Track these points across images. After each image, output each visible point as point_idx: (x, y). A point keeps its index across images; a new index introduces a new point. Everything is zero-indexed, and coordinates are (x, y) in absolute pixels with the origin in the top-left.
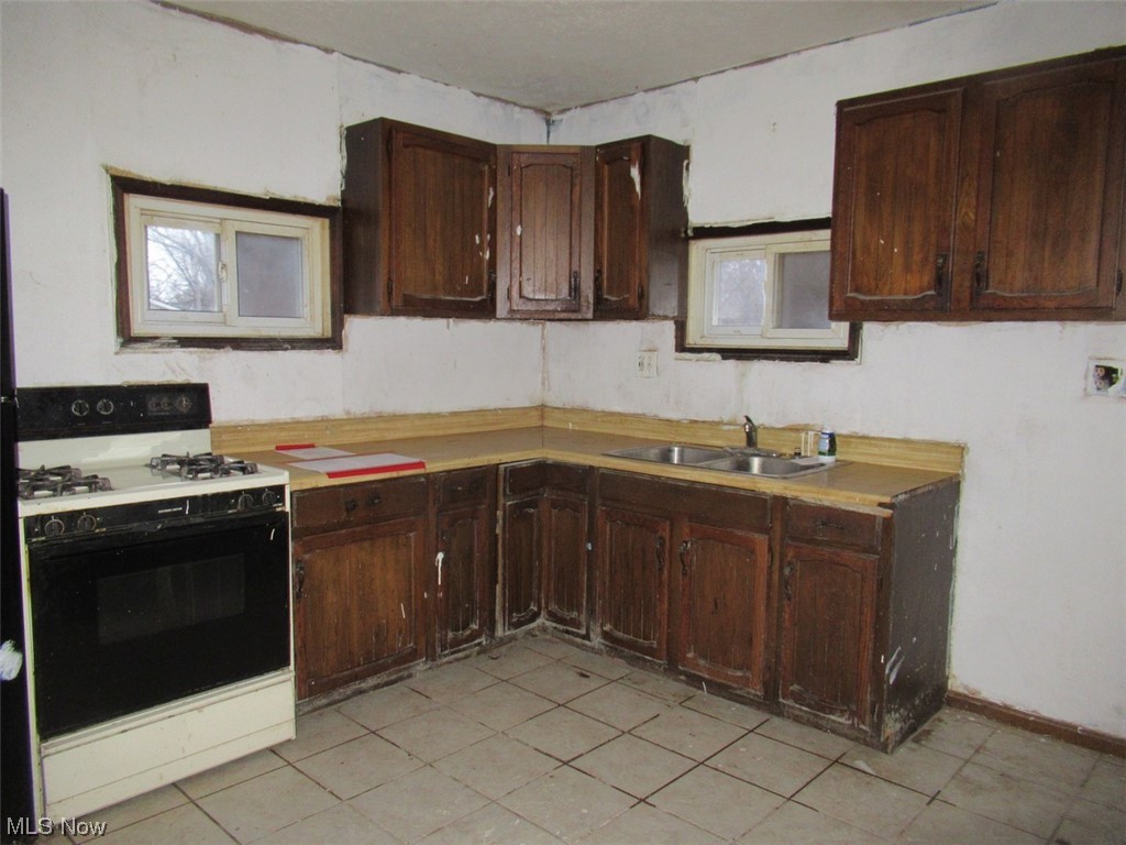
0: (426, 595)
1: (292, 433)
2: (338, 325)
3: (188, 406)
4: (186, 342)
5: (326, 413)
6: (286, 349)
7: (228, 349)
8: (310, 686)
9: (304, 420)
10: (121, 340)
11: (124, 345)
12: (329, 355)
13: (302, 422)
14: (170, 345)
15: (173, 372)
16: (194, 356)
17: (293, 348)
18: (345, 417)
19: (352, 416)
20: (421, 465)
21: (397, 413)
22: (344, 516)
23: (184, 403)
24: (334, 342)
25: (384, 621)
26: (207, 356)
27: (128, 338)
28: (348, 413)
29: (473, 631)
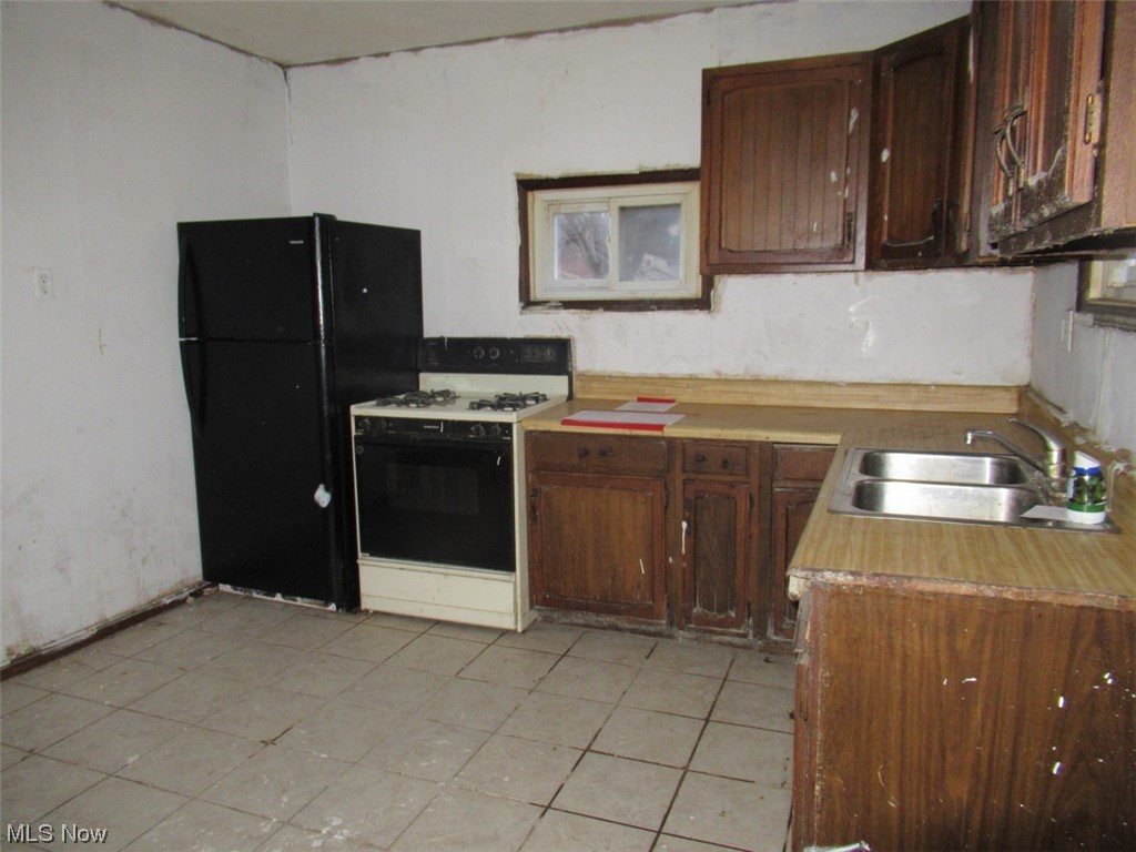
0: (671, 560)
1: (653, 387)
2: (708, 284)
3: (553, 356)
4: (568, 305)
5: (694, 372)
6: (653, 310)
7: (601, 310)
8: (545, 597)
9: (672, 376)
10: (522, 304)
11: (524, 308)
12: (698, 316)
13: (670, 379)
14: (556, 307)
15: (560, 329)
16: (576, 316)
17: (659, 309)
18: (715, 377)
19: (723, 377)
20: (660, 427)
21: (779, 378)
22: (575, 461)
23: (549, 353)
24: (703, 303)
25: (621, 569)
26: (586, 316)
27: (527, 301)
28: (719, 373)
29: (729, 617)
